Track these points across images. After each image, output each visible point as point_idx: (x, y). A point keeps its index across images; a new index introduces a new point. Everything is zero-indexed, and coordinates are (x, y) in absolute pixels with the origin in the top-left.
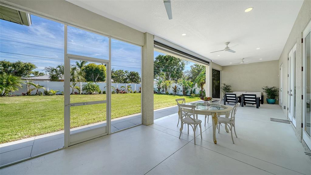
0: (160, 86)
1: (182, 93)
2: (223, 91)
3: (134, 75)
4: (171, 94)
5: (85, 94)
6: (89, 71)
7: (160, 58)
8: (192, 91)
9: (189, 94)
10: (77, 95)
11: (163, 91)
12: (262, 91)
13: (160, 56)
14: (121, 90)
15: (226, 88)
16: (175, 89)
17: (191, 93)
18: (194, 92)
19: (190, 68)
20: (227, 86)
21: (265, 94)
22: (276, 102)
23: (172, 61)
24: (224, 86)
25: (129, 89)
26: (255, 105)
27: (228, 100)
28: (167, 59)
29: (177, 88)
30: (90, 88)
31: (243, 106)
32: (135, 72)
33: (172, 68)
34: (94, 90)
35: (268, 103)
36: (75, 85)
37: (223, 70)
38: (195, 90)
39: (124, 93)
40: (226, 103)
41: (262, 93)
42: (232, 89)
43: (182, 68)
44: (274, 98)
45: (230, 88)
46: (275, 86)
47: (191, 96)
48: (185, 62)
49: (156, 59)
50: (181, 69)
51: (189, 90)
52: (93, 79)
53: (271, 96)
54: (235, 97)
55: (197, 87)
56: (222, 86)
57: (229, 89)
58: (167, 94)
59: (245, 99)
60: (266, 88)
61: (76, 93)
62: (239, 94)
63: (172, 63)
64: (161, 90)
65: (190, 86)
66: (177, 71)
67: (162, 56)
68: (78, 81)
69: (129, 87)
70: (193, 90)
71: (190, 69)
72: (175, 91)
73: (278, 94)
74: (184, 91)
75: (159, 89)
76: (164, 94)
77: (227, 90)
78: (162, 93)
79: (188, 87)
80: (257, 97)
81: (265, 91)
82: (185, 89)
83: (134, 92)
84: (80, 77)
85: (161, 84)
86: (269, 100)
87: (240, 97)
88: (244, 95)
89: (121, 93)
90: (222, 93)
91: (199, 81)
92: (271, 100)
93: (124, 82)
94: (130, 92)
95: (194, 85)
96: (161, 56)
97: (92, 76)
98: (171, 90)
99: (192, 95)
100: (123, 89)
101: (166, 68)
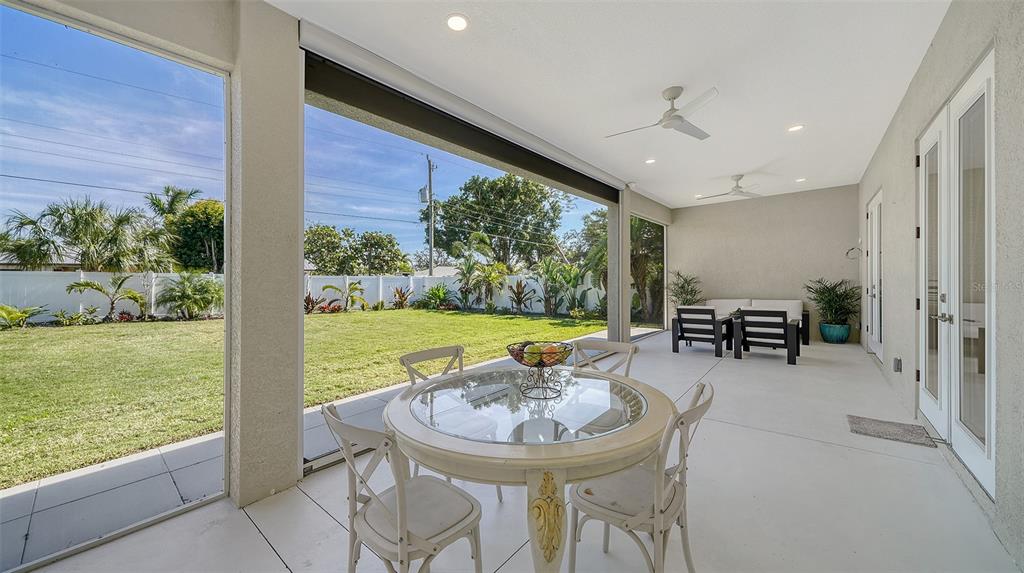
0: (467, 284)
1: (540, 308)
2: (674, 298)
3: (376, 244)
4: (505, 312)
5: (166, 319)
6: (195, 231)
7: (474, 186)
8: (574, 299)
9: (563, 310)
10: (130, 324)
11: (479, 300)
12: (805, 295)
13: (475, 181)
14: (323, 300)
15: (683, 287)
16: (519, 295)
17: (571, 308)
18: (580, 302)
19: (583, 222)
20: (685, 280)
21: (814, 308)
22: (852, 337)
23: (515, 198)
24: (675, 279)
25: (356, 294)
26: (784, 352)
27: (686, 335)
28: (501, 190)
29: (526, 290)
30: (188, 297)
31: (740, 358)
32: (383, 235)
33: (518, 221)
34: (209, 303)
35: (826, 339)
36: (123, 285)
37: (673, 222)
38: (584, 295)
39: (335, 310)
40: (682, 343)
41: (804, 305)
42: (702, 289)
43: (552, 221)
44: (843, 322)
45: (698, 287)
46: (847, 278)
47: (572, 317)
48: (562, 203)
49: (463, 192)
50: (547, 225)
51: (566, 295)
52: (214, 258)
53: (836, 312)
54: (712, 322)
55: (590, 286)
56: (669, 280)
57: (693, 292)
58: (491, 310)
59: (748, 329)
60: (818, 286)
61: (126, 317)
62: (724, 309)
63: (517, 205)
64: (471, 298)
65: (568, 283)
66: (536, 230)
67: (484, 181)
68: (139, 268)
69: (356, 289)
70: (578, 296)
71: (580, 227)
72: (519, 301)
73: (857, 308)
74: (547, 300)
75: (465, 292)
76: (482, 312)
77: (687, 293)
78: (474, 306)
79: (562, 286)
80: (789, 321)
81: (813, 296)
82: (552, 291)
83: (376, 308)
84: (151, 252)
85: (472, 277)
86: (827, 329)
87: (729, 323)
88: (742, 313)
89: (323, 310)
90: (671, 304)
91: (597, 265)
92: (837, 330)
93: (340, 272)
94: (357, 306)
95: (582, 277)
96: (480, 180)
97: (210, 248)
98: (504, 298)
99: (575, 312)
100: (329, 295)
101: (497, 221)
